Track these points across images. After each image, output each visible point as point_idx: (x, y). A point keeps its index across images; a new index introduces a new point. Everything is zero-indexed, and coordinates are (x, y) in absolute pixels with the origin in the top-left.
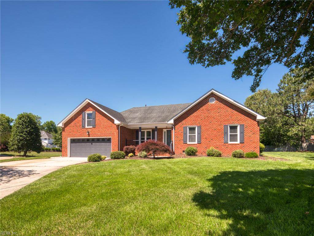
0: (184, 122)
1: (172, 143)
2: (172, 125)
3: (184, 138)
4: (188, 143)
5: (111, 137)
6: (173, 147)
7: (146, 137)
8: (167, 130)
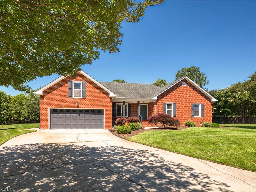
0: (164, 99)
2: (155, 101)
5: (104, 109)
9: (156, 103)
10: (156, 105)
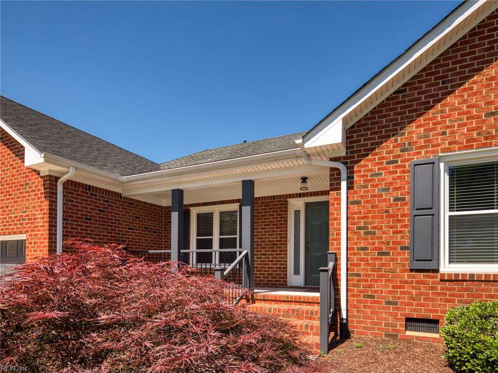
0: (414, 131)
1: (336, 268)
2: (333, 159)
3: (413, 233)
4: (447, 268)
5: (23, 237)
6: (337, 291)
7: (216, 237)
8: (307, 205)
9: (344, 175)
10: (344, 184)
